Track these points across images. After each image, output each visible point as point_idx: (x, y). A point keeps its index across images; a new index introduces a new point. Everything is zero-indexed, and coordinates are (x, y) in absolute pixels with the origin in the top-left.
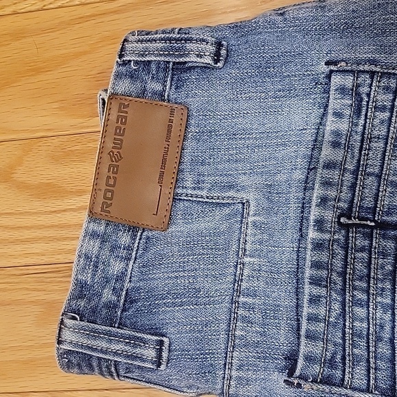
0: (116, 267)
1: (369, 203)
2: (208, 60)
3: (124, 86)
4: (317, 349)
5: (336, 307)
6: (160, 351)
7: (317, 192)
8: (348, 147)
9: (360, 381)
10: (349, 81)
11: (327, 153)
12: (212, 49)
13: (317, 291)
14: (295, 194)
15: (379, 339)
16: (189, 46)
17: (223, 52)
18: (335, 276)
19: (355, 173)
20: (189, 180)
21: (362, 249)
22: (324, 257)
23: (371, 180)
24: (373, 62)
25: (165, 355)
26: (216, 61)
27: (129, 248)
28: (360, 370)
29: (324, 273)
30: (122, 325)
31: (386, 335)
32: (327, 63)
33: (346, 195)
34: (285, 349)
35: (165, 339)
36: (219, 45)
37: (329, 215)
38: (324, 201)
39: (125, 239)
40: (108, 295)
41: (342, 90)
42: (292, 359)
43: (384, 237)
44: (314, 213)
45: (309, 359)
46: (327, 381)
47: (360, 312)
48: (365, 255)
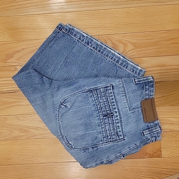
0: (147, 92)
1: (109, 119)
3: (156, 122)
4: (110, 91)
5: (109, 100)
6: (135, 81)
7: (118, 118)
8: (116, 127)
9: (102, 89)
10: (120, 138)
11: (119, 124)
12: (144, 134)
13: (113, 101)
14: (122, 116)
15: (100, 97)
16: (149, 132)
17: (142, 134)
18: (111, 104)
19: (114, 123)
20: (140, 111)
21: (108, 111)
22: (113, 107)
23: (110, 123)
24: (118, 142)
25: (134, 81)
26: (143, 132)
27: (146, 96)
28: (102, 91)
29: (113, 104)
30: (143, 83)
31: (99, 98)
32: (125, 139)
33: (114, 119)
34: (114, 89)
35: (134, 83)
36: (144, 135)
37: (115, 114)
38: (117, 117)
39: (147, 97)
40: (147, 87)
41: (121, 136)
42: (113, 88)
43: (105, 114)
44: (118, 114)
45: (111, 89)
46: (106, 87)
47: (105, 100)
48: (107, 110)
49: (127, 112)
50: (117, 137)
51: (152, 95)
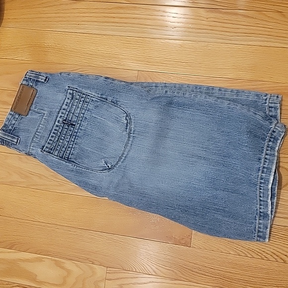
0: (14, 122)
1: (70, 119)
2: (43, 81)
3: (24, 82)
4: (49, 146)
5: (57, 139)
6: (17, 141)
7: (60, 115)
8: (69, 106)
9: (56, 154)
10: (71, 92)
11: (64, 106)
12: (45, 78)
13: (53, 135)
14: (56, 114)
15: (63, 147)
16: (40, 77)
17: (47, 80)
18: (58, 133)
19: (69, 112)
20: (34, 106)
22: (57, 128)
23: (71, 114)
25: (19, 141)
26: (45, 81)
27: (17, 119)
28: (57, 152)
29: (56, 132)
30: (11, 134)
31: (65, 147)
32: (68, 87)
33: (66, 116)
34: (43, 145)
35: (19, 138)
36: (47, 78)
37: (61, 120)
39: (17, 116)
40: (10, 128)
42: (43, 147)
43: (72, 127)
44: (58, 119)
45: (46, 147)
46: (49, 152)
47: (61, 141)
48: (66, 130)
49: (49, 115)
50: (74, 94)
51: (11, 114)
